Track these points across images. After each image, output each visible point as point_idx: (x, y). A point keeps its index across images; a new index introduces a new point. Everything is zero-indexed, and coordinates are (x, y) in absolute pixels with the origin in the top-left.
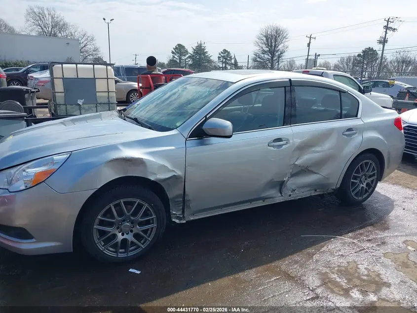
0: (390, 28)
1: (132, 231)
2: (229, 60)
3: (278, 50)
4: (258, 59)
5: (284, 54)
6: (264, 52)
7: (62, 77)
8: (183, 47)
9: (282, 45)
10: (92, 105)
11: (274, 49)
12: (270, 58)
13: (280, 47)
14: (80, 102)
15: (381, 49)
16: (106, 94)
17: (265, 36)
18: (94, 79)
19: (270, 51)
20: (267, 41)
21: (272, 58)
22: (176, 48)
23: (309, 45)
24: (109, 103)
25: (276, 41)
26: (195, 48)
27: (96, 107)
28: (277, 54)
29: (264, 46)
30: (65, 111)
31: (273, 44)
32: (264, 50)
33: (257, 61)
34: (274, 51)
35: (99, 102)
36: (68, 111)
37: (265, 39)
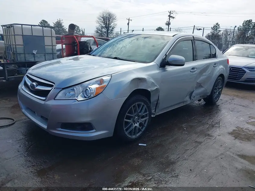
0: (171, 16)
1: (138, 122)
2: (78, 32)
3: (111, 27)
4: (99, 32)
5: (114, 29)
6: (102, 27)
7: (22, 34)
8: (46, 22)
9: (113, 23)
10: (42, 55)
11: (108, 25)
12: (106, 31)
13: (112, 24)
14: (35, 52)
15: (168, 28)
16: (51, 47)
17: (103, 18)
18: (44, 37)
19: (106, 27)
20: (104, 20)
21: (108, 31)
22: (41, 22)
23: (128, 24)
24: (53, 54)
25: (109, 21)
26: (55, 23)
27: (45, 55)
28: (110, 29)
29: (102, 24)
30: (24, 58)
31: (108, 23)
32: (102, 26)
33: (99, 33)
34: (108, 27)
35: (47, 53)
36: (26, 58)
37: (102, 19)
